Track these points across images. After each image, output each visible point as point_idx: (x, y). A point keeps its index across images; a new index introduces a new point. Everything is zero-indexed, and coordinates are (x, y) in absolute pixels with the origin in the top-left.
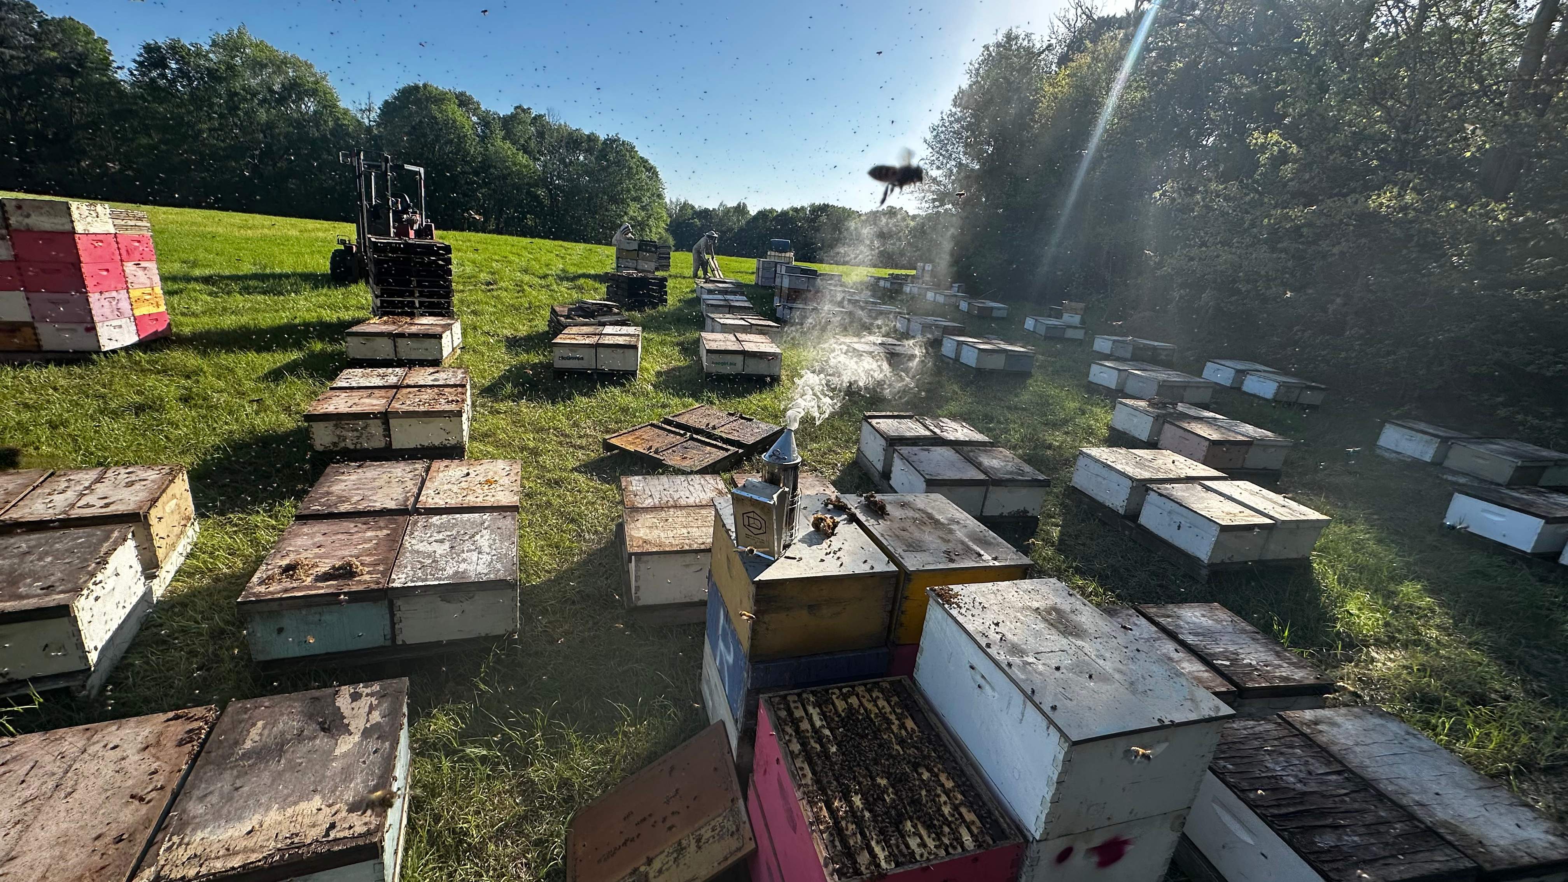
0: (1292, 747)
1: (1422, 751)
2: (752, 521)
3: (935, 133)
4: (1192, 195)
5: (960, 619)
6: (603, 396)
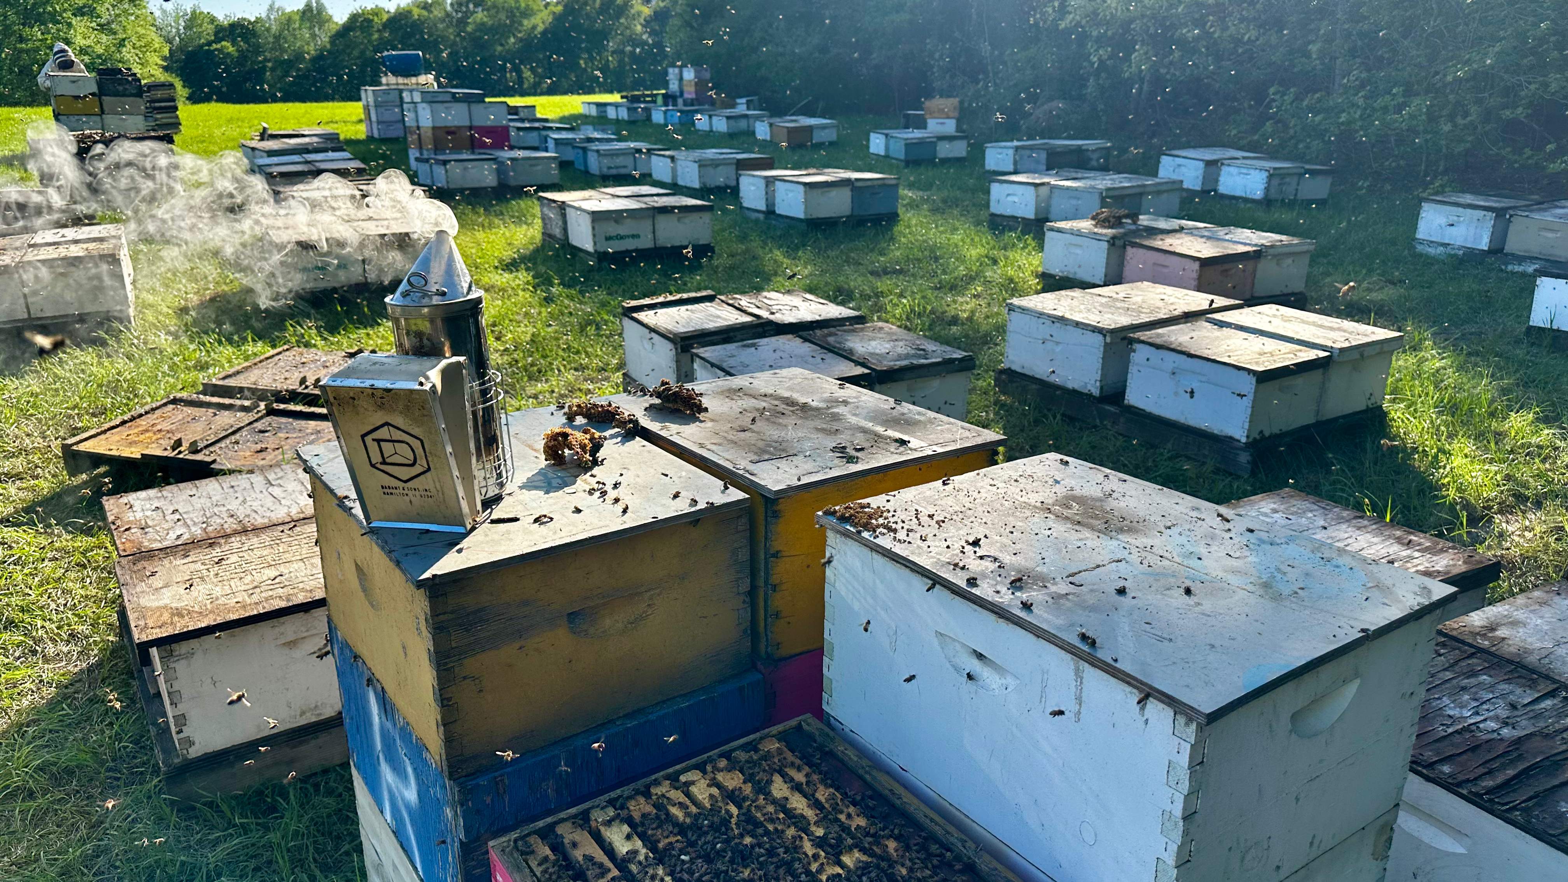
0: (1473, 674)
2: (387, 448)
5: (898, 549)
6: (59, 371)
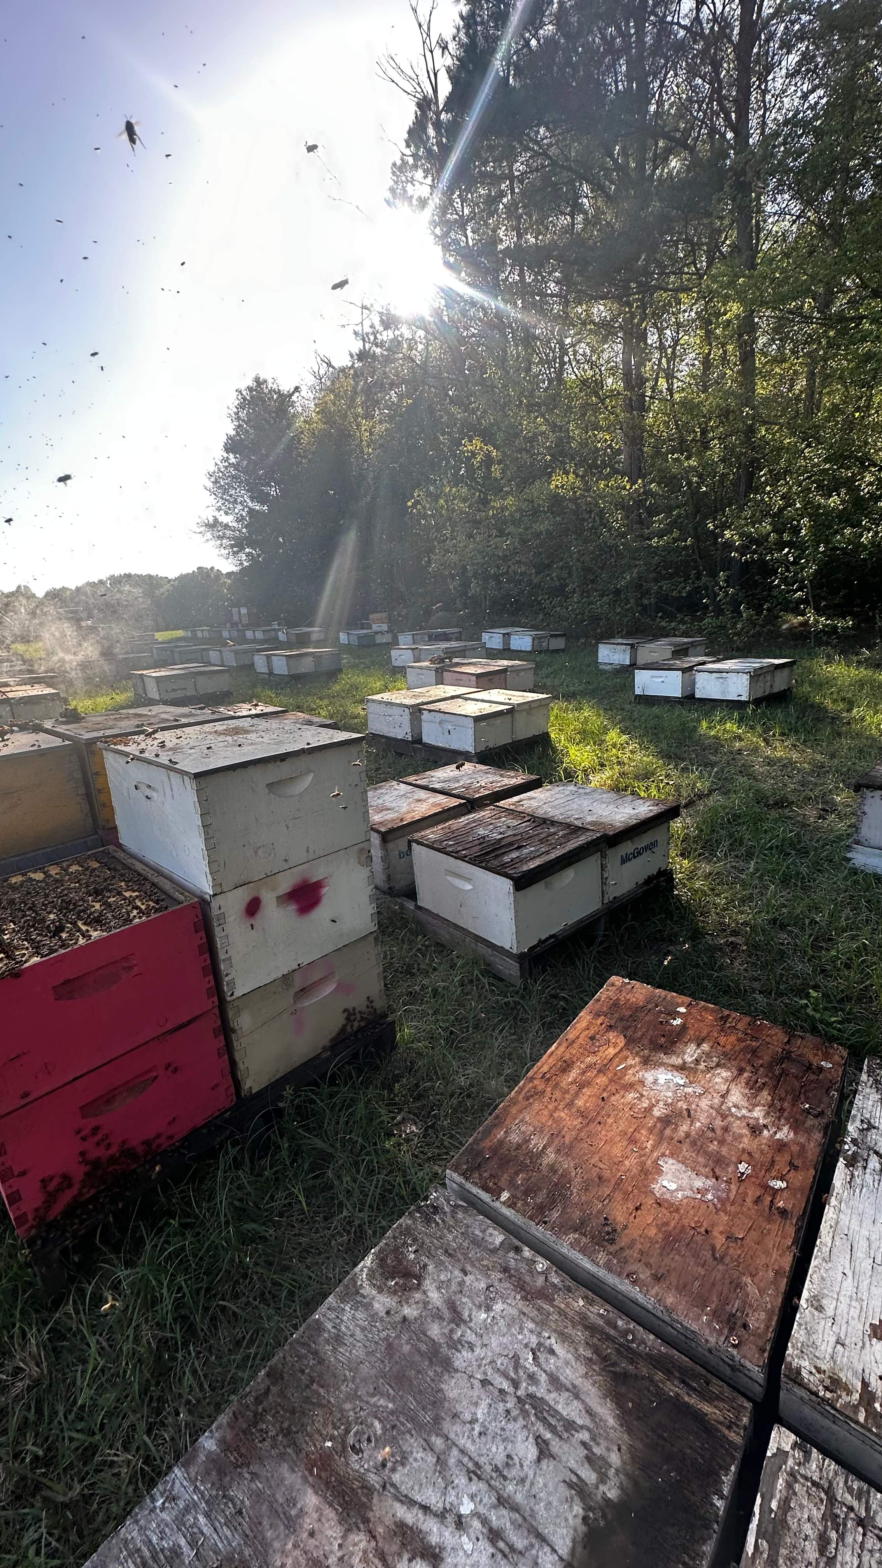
0: (499, 818)
3: (213, 479)
4: (437, 501)
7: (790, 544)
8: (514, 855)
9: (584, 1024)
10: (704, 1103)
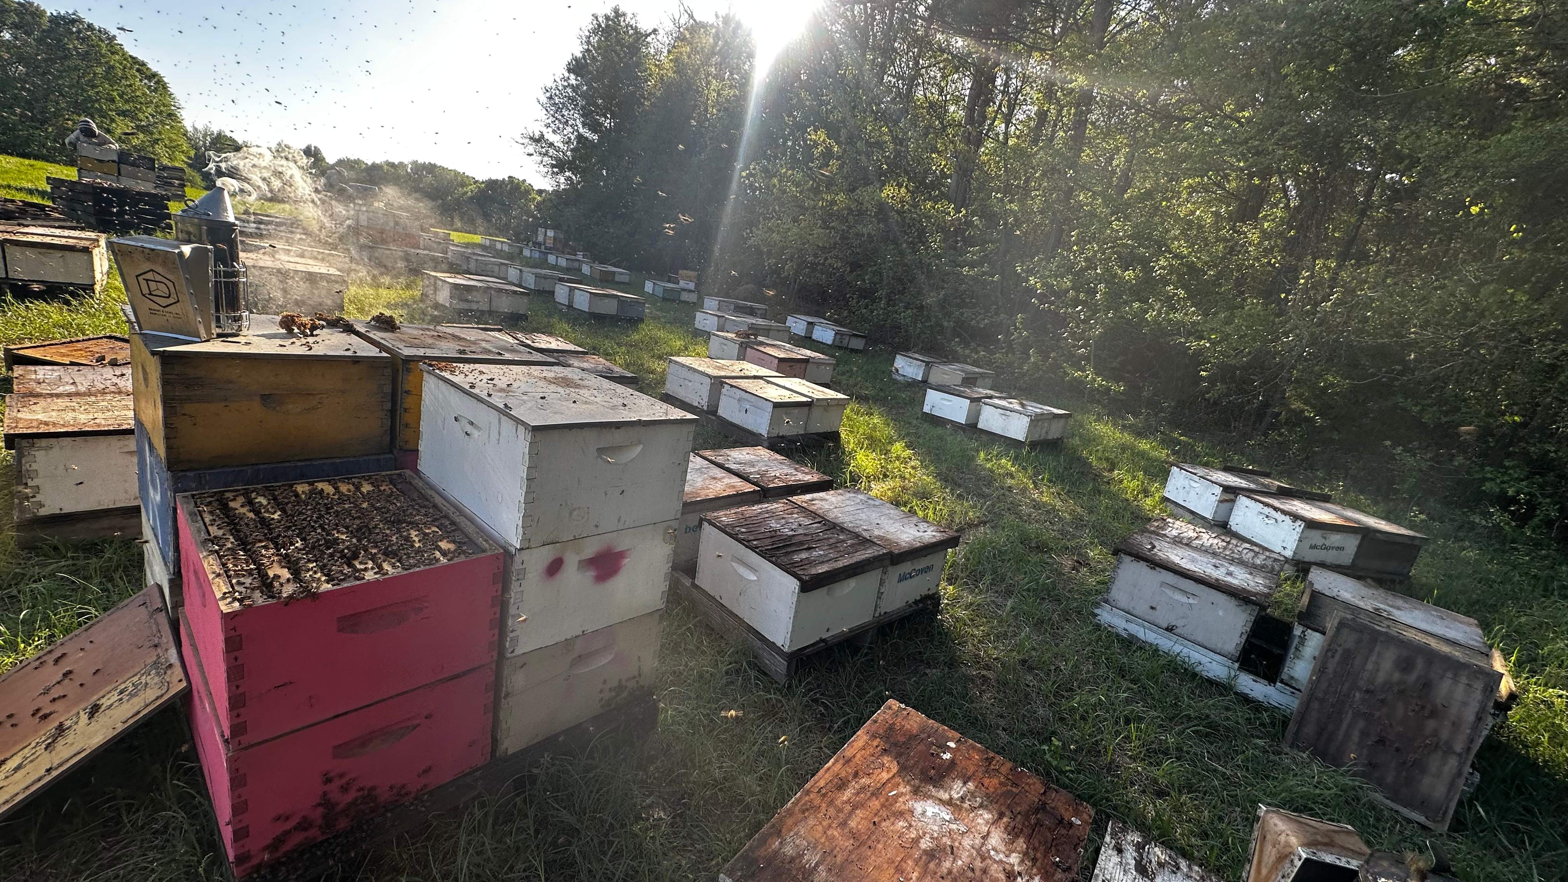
1: (875, 506)
2: (153, 285)
3: (548, 95)
4: (771, 178)
5: (449, 377)
6: (20, 311)
7: (1084, 303)
8: (804, 555)
9: (861, 743)
10: (967, 842)
